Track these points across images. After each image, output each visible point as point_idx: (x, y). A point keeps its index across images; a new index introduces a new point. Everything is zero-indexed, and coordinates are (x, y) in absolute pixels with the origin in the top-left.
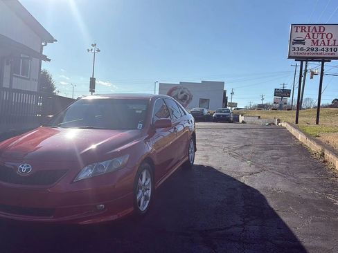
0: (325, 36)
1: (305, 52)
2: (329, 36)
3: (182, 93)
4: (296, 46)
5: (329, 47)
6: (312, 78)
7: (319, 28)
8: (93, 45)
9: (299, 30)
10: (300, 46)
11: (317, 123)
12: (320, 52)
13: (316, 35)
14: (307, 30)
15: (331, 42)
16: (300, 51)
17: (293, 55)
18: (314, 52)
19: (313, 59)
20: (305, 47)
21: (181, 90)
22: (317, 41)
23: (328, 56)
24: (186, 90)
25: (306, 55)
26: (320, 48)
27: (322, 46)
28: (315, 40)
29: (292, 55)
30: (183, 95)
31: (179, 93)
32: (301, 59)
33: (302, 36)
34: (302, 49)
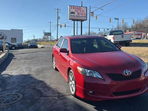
0: (81, 11)
2: (83, 11)
4: (72, 14)
5: (83, 16)
7: (79, 8)
9: (72, 8)
10: (73, 15)
13: (78, 10)
14: (75, 8)
15: (84, 14)
18: (78, 17)
19: (78, 20)
20: (75, 15)
23: (83, 19)
25: (76, 19)
26: (80, 16)
28: (78, 13)
29: (71, 18)
32: (74, 20)
33: (73, 10)
34: (74, 16)
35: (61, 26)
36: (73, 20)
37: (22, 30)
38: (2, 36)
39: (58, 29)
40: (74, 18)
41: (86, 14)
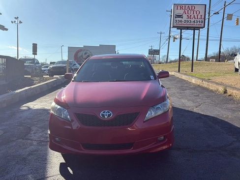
0: (195, 12)
1: (183, 23)
2: (198, 12)
3: (85, 54)
4: (177, 19)
5: (198, 20)
6: (174, 41)
7: (192, 7)
8: (15, 18)
9: (179, 8)
10: (180, 19)
11: (192, 71)
12: (193, 23)
13: (189, 12)
14: (184, 8)
15: (199, 17)
16: (180, 23)
17: (176, 25)
18: (189, 23)
19: (188, 28)
20: (183, 20)
21: (84, 52)
22: (191, 16)
23: (197, 26)
24: (88, 52)
25: (184, 26)
26: (192, 20)
27: (194, 20)
28: (189, 15)
30: (87, 55)
31: (84, 54)
32: (181, 28)
33: (180, 12)
34: (181, 21)
35: (175, 38)
36: (178, 28)
37: (114, 47)
38: (88, 54)
39: (169, 43)
40: (181, 26)
41: (203, 17)
